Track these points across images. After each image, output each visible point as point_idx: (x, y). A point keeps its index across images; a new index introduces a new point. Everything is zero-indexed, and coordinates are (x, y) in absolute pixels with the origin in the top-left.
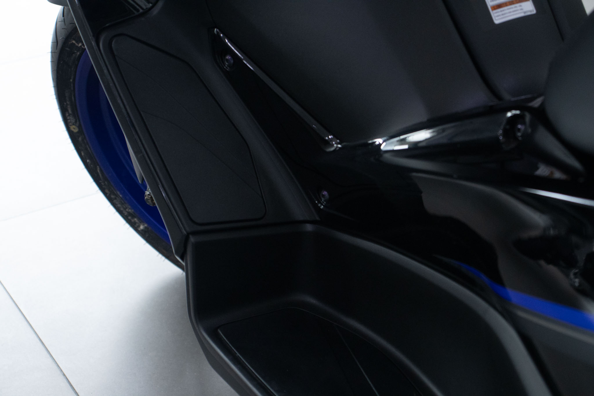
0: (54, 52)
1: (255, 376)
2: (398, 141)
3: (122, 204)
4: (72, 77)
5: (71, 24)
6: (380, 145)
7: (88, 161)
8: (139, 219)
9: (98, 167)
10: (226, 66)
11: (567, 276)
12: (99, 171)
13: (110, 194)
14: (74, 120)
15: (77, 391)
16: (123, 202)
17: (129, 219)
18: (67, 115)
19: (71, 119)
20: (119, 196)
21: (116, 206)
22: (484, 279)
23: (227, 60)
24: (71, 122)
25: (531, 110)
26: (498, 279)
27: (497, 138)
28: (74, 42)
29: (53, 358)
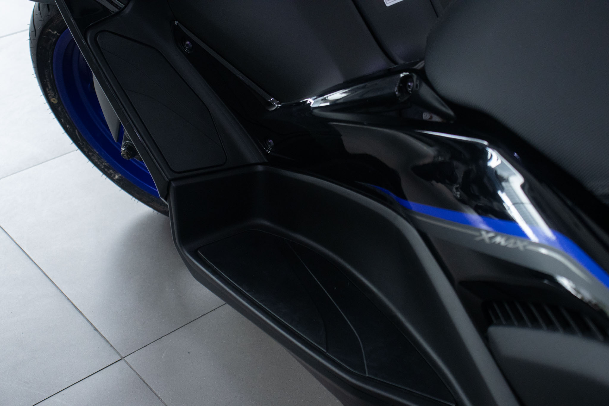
0: (34, 40)
1: (230, 282)
2: (322, 100)
3: (99, 159)
4: (50, 59)
5: (47, 16)
6: (310, 103)
7: (67, 126)
8: (114, 171)
9: (76, 130)
10: (186, 49)
11: (451, 190)
12: (77, 134)
13: (88, 152)
14: (54, 94)
15: (81, 311)
16: (99, 157)
17: (105, 171)
18: (47, 89)
19: (51, 93)
20: (96, 153)
21: (94, 161)
22: (392, 196)
23: (187, 45)
24: (51, 95)
25: (416, 71)
26: (401, 195)
27: (395, 94)
28: (50, 30)
29: (58, 287)
